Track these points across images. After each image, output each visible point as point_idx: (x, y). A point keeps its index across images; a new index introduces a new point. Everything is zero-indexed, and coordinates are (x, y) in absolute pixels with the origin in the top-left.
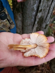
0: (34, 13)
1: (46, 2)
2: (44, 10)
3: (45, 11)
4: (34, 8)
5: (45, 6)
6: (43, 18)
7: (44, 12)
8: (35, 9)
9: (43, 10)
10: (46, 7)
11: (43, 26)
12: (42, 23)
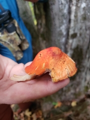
0: (63, 40)
1: (82, 21)
2: (81, 35)
3: (83, 36)
4: (61, 31)
5: (81, 29)
6: (81, 50)
7: (81, 39)
8: (65, 33)
9: (78, 35)
10: (83, 30)
11: (84, 64)
12: (82, 59)
